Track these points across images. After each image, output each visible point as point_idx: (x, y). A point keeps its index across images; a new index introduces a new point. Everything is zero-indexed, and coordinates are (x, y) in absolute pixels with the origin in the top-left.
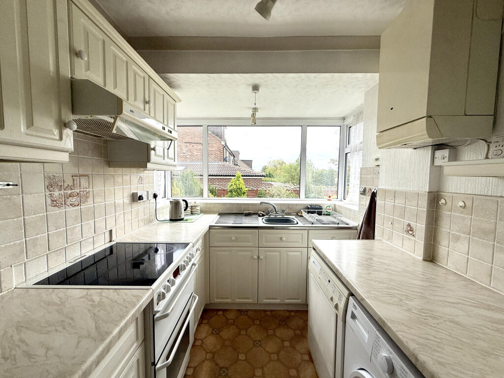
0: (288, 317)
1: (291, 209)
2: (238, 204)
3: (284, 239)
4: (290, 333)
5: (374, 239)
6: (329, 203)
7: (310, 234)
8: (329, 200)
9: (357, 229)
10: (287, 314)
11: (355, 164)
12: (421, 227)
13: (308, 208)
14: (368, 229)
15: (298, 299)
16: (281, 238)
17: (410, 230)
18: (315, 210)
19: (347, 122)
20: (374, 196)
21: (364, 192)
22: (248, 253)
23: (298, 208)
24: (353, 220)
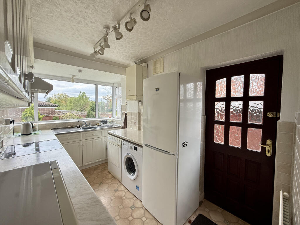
0: (97, 167)
1: (93, 123)
2: (64, 123)
3: (94, 135)
4: (100, 170)
5: (127, 128)
6: (110, 119)
7: (105, 131)
8: (110, 117)
9: (121, 127)
10: (97, 166)
11: (119, 103)
12: (137, 122)
13: (101, 122)
14: (125, 126)
15: (101, 159)
16: (93, 135)
17: (135, 123)
18: (105, 122)
19: (115, 85)
20: (126, 114)
21: (123, 114)
22: (77, 144)
23: (97, 122)
24: (120, 124)
